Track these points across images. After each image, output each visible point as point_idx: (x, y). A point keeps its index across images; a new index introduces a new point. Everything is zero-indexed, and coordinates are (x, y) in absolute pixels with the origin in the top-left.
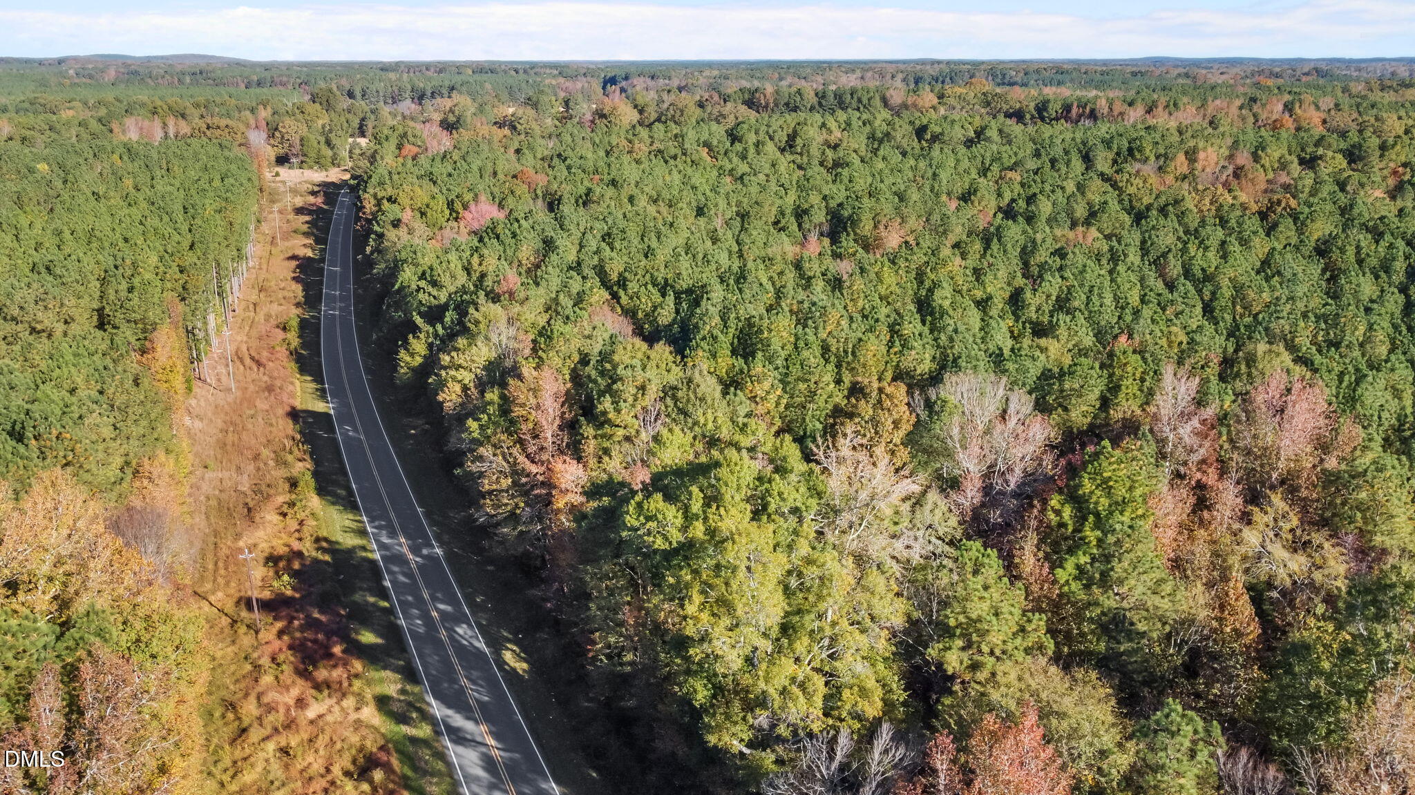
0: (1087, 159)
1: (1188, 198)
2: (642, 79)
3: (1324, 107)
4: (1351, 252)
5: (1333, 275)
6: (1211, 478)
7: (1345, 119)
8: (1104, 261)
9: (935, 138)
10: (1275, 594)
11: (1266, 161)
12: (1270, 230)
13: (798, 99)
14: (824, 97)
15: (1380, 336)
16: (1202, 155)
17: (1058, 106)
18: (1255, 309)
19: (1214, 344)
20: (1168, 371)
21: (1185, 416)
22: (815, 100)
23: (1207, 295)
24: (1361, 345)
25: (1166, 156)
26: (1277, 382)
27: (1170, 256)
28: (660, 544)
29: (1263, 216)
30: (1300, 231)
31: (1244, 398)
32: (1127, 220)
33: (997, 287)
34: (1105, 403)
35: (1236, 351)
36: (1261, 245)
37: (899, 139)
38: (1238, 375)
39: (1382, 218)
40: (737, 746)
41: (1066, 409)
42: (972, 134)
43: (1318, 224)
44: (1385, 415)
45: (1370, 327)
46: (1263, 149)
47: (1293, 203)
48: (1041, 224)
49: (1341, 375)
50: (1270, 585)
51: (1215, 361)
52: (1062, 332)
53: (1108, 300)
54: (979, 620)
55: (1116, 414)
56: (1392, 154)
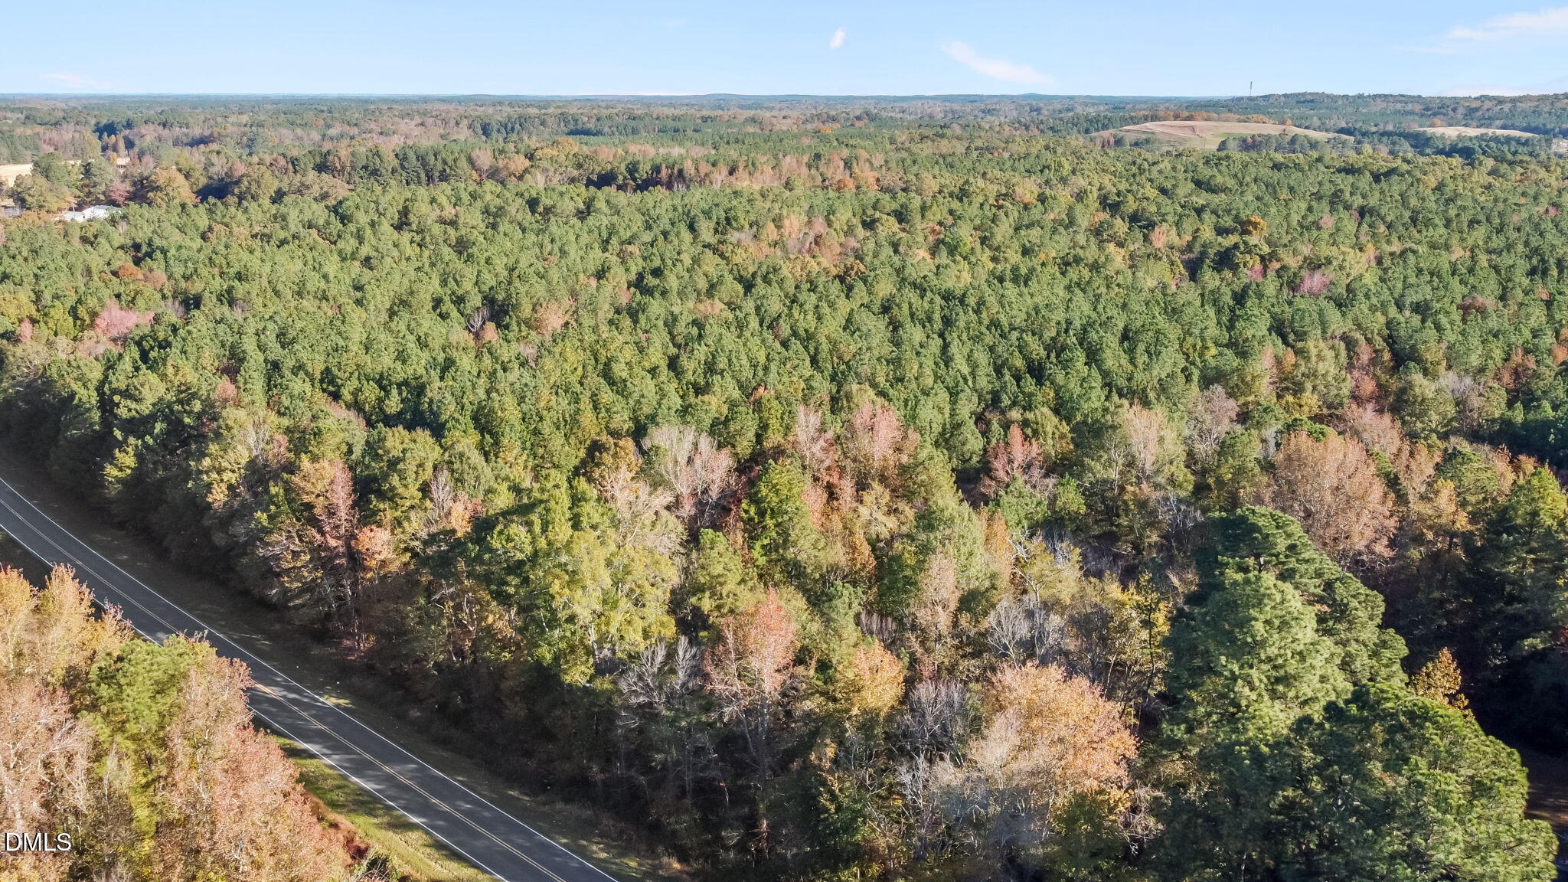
0: (692, 228)
1: (784, 267)
2: (151, 127)
3: (876, 164)
4: (905, 307)
5: (895, 326)
6: (835, 480)
7: (892, 178)
8: (733, 329)
9: (548, 210)
10: (882, 544)
11: (836, 225)
12: (849, 290)
13: (378, 161)
14: (405, 158)
15: (928, 371)
16: (786, 222)
17: (648, 167)
18: (847, 359)
19: (824, 387)
20: (801, 410)
21: (814, 440)
22: (396, 163)
23: (812, 351)
24: (917, 379)
25: (757, 223)
26: (866, 409)
27: (781, 321)
28: (519, 556)
29: (841, 278)
30: (870, 293)
31: (849, 425)
32: (740, 288)
33: (657, 356)
34: (759, 437)
35: (838, 391)
36: (844, 306)
37: (514, 213)
38: (842, 408)
39: (925, 277)
40: (582, 681)
41: (733, 446)
42: (582, 206)
43: (882, 285)
44: (934, 425)
45: (921, 366)
46: (834, 213)
47: (862, 268)
48: (674, 297)
49: (906, 401)
50: (878, 540)
51: (827, 399)
52: (716, 388)
53: (744, 361)
54: (719, 576)
55: (768, 444)
56: (929, 214)
